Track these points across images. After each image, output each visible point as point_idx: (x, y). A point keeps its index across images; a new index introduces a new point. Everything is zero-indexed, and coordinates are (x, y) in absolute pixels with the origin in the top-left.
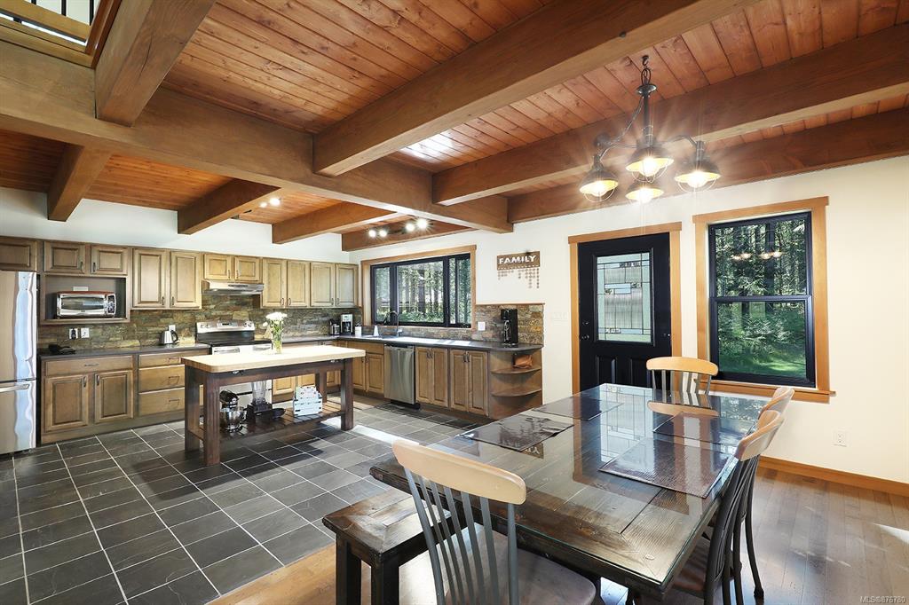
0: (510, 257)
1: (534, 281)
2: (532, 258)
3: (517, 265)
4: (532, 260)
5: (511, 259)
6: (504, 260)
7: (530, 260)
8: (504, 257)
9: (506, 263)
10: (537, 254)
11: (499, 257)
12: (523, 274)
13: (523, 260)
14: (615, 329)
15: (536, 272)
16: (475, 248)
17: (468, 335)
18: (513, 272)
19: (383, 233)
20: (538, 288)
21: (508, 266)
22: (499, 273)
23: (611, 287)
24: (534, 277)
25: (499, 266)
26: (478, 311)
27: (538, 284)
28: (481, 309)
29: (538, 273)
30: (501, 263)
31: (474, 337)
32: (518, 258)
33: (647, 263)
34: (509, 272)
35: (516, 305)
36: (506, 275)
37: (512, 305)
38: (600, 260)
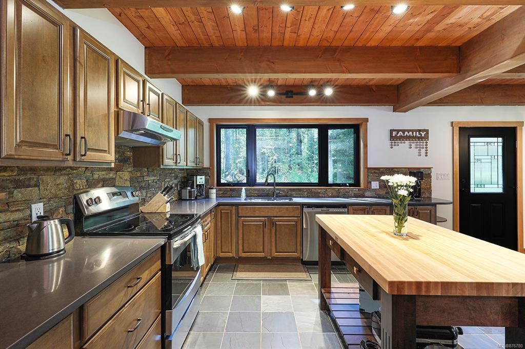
0: (404, 131)
1: (423, 151)
2: (423, 135)
3: (408, 138)
4: (423, 136)
5: (404, 133)
6: (398, 133)
7: (420, 136)
8: (398, 131)
9: (396, 136)
10: (427, 131)
11: (391, 131)
12: (413, 145)
13: (414, 135)
14: (481, 185)
15: (425, 144)
16: (366, 120)
17: (361, 192)
18: (404, 143)
19: (271, 93)
20: (426, 156)
21: (401, 138)
22: (392, 143)
23: (479, 157)
24: (423, 148)
25: (392, 138)
26: (371, 173)
27: (427, 153)
28: (374, 171)
29: (426, 145)
30: (394, 135)
31: (367, 194)
32: (411, 133)
33: (501, 144)
34: (401, 143)
35: (409, 168)
36: (398, 145)
37: (405, 168)
38: (472, 140)
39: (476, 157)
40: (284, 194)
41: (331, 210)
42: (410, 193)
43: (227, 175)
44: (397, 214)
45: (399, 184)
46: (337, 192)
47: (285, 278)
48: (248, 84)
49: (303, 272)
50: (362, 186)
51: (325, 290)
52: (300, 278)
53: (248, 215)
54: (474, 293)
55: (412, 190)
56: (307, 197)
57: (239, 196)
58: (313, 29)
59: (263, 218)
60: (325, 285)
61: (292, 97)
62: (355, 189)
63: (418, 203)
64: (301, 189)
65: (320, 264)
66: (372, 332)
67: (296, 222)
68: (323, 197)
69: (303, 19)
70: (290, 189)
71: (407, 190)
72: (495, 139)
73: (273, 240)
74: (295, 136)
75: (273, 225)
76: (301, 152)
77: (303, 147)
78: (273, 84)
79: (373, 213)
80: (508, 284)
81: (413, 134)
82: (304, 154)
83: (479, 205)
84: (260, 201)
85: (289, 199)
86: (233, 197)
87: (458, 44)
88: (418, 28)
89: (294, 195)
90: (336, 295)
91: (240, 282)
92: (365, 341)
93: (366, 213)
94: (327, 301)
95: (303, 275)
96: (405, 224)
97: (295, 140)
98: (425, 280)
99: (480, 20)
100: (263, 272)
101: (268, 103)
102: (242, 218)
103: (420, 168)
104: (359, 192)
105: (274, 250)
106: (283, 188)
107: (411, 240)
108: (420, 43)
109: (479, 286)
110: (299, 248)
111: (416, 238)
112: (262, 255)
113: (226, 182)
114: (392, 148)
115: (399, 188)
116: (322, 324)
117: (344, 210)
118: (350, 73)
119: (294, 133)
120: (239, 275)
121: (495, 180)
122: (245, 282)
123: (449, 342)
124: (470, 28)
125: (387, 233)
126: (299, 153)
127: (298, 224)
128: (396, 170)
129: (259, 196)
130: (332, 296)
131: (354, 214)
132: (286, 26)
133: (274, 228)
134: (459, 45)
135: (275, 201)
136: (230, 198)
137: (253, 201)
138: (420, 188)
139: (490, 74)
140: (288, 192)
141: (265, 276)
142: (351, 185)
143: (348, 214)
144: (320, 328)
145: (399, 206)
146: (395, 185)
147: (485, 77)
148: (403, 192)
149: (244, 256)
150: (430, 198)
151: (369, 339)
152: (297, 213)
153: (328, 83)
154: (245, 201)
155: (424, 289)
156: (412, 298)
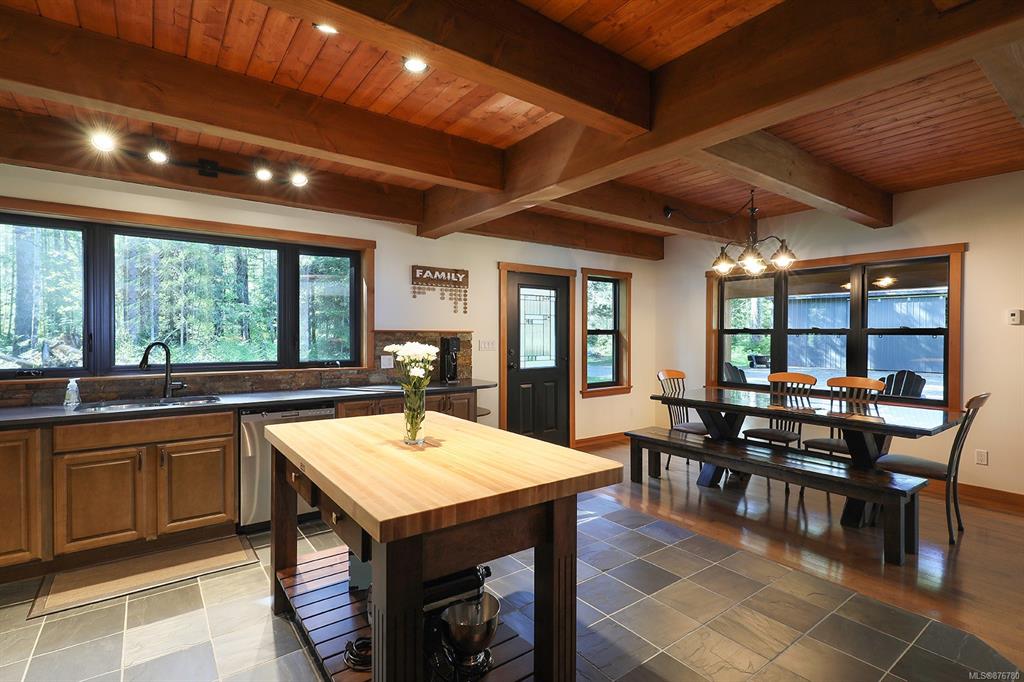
0: (433, 270)
1: (461, 304)
2: (461, 277)
3: (440, 282)
4: (461, 280)
5: (433, 274)
6: (424, 273)
7: (456, 281)
8: (425, 269)
9: (422, 278)
10: (466, 273)
11: (414, 268)
12: (447, 294)
13: (449, 277)
14: (533, 357)
15: (463, 293)
16: (373, 245)
17: (362, 376)
18: (434, 290)
19: (158, 157)
20: (465, 312)
21: (429, 281)
22: (414, 288)
23: (532, 317)
24: (460, 300)
25: (415, 280)
26: (380, 341)
27: (465, 308)
28: (385, 336)
29: (465, 295)
30: (418, 276)
31: (373, 378)
32: (443, 274)
33: (553, 299)
34: (429, 289)
35: (440, 333)
36: (424, 293)
37: (435, 332)
38: (523, 291)
39: (528, 317)
40: (193, 388)
41: (302, 413)
42: (428, 373)
43: (25, 349)
44: (410, 409)
45: (412, 358)
46: (316, 378)
47: (195, 573)
48: (84, 122)
49: (240, 550)
50: (365, 366)
51: (284, 574)
52: (232, 564)
53: (88, 445)
54: (497, 511)
55: (431, 368)
56: (253, 392)
57: (59, 400)
58: (259, 45)
59: (133, 449)
60: (285, 564)
61: (215, 176)
62: (353, 370)
63: (452, 388)
64: (236, 375)
65: (273, 525)
66: (367, 622)
67: (224, 447)
68: (287, 390)
69: (234, 16)
70: (212, 377)
71: (425, 367)
72: (546, 292)
73: (163, 495)
74: (233, 259)
75: (162, 459)
76: (246, 295)
77: (251, 286)
78: (164, 137)
79: (381, 412)
80: (534, 488)
81: (446, 275)
82: (254, 301)
83: (530, 386)
84: (124, 408)
85: (207, 399)
86: (37, 405)
87: (502, 146)
88: (448, 105)
89: (221, 390)
90: (305, 577)
91: (57, 618)
92: (353, 641)
93: (370, 412)
94: (287, 593)
95: (241, 556)
96: (422, 425)
97: (231, 271)
98: (436, 507)
99: (524, 119)
100: (133, 574)
101: (151, 179)
102: (67, 457)
103: (456, 333)
104: (359, 376)
105: (164, 516)
106: (190, 376)
107: (430, 450)
108: (452, 131)
109: (503, 498)
110: (230, 500)
111: (436, 444)
112: (130, 535)
113: (18, 367)
114: (414, 297)
115: (413, 364)
116: (276, 642)
117: (328, 412)
118: (337, 152)
119: (228, 254)
120: (53, 601)
121: (547, 349)
122: (72, 614)
123: (473, 593)
124: (514, 127)
125: (395, 443)
126: (242, 298)
127: (227, 451)
128: (421, 335)
129: (121, 398)
130: (298, 580)
131: (347, 416)
132: (191, 18)
133: (165, 467)
134: (503, 148)
135: (171, 406)
136: (22, 410)
137: (103, 410)
138: (455, 366)
139: (539, 199)
140: (204, 384)
141: (139, 583)
142: (344, 364)
143: (336, 417)
144: (271, 652)
145: (412, 396)
146: (407, 361)
147: (533, 202)
148: (417, 372)
149: (73, 550)
150: (469, 380)
151: (362, 636)
152: (227, 427)
153: (298, 162)
154: (76, 414)
155: (433, 521)
156: (416, 541)
